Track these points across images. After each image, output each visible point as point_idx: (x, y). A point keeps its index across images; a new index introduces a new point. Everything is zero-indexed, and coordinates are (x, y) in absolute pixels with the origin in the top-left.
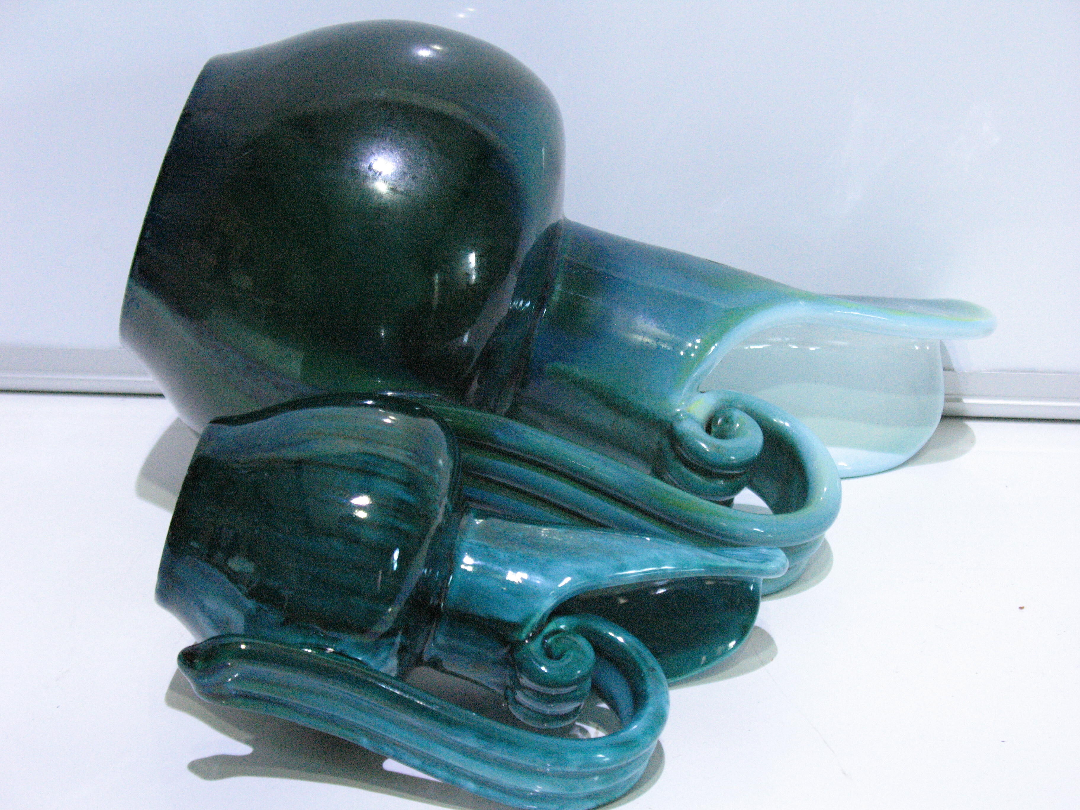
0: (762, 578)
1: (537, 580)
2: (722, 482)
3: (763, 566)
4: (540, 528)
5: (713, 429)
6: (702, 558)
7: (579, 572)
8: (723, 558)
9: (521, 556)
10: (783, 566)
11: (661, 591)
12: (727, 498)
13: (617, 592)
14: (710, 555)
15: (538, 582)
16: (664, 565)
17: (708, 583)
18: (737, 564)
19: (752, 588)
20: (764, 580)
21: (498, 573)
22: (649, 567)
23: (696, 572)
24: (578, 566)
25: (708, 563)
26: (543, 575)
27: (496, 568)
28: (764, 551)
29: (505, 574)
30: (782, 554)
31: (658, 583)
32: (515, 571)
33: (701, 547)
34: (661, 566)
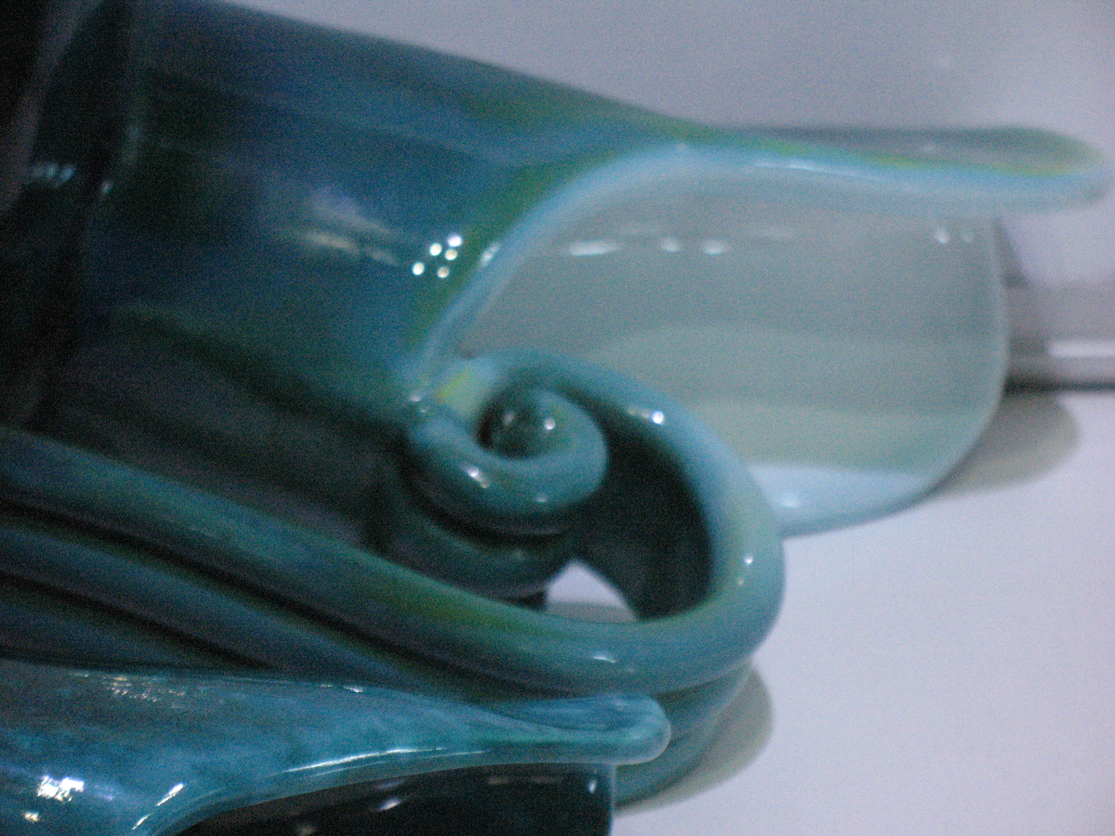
0: (614, 764)
1: (108, 792)
2: (519, 555)
3: (611, 738)
4: (109, 676)
5: (497, 438)
6: (478, 726)
7: (202, 771)
8: (525, 725)
9: (71, 742)
10: (659, 735)
11: (391, 804)
12: (530, 591)
13: (294, 812)
14: (490, 718)
15: (111, 798)
16: (393, 746)
17: (494, 781)
18: (555, 735)
19: (592, 787)
20: (620, 768)
21: (17, 781)
22: (356, 752)
23: (462, 759)
24: (201, 759)
25: (490, 736)
26: (121, 781)
27: (14, 770)
28: (620, 704)
29: (36, 784)
30: (655, 708)
31: (384, 787)
32: (58, 776)
33: (474, 701)
34: (384, 749)
